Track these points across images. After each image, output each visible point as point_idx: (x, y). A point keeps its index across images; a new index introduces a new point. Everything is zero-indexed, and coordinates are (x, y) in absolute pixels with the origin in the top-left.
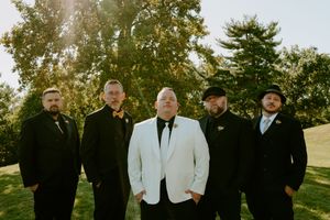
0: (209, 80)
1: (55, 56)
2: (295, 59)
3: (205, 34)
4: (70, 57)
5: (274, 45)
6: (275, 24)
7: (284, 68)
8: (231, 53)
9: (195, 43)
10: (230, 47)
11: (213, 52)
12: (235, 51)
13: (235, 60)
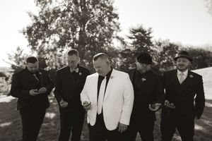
1: (47, 39)
4: (55, 40)
5: (150, 38)
7: (154, 49)
8: (131, 41)
9: (116, 34)
11: (124, 39)
12: (133, 40)
13: (133, 44)
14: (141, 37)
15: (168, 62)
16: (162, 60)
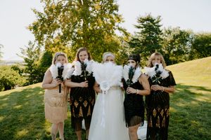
0: (129, 43)
2: (170, 33)
3: (123, 22)
4: (59, 34)
5: (159, 26)
6: (160, 17)
7: (164, 37)
9: (118, 26)
10: (139, 27)
11: (126, 30)
12: (141, 29)
13: (141, 33)
14: (150, 26)
15: (178, 50)
16: (172, 48)
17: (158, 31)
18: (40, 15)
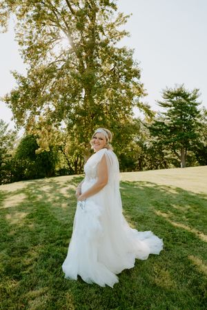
0: (150, 128)
1: (38, 109)
3: (145, 95)
4: (49, 110)
5: (196, 104)
6: (197, 90)
7: (203, 121)
8: (166, 110)
9: (137, 101)
10: (165, 105)
11: (149, 107)
12: (169, 108)
13: (168, 115)
14: (182, 104)
17: (194, 112)
18: (23, 80)
